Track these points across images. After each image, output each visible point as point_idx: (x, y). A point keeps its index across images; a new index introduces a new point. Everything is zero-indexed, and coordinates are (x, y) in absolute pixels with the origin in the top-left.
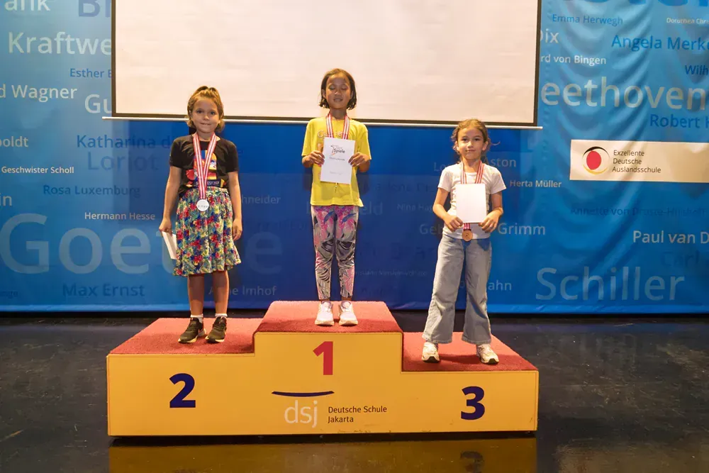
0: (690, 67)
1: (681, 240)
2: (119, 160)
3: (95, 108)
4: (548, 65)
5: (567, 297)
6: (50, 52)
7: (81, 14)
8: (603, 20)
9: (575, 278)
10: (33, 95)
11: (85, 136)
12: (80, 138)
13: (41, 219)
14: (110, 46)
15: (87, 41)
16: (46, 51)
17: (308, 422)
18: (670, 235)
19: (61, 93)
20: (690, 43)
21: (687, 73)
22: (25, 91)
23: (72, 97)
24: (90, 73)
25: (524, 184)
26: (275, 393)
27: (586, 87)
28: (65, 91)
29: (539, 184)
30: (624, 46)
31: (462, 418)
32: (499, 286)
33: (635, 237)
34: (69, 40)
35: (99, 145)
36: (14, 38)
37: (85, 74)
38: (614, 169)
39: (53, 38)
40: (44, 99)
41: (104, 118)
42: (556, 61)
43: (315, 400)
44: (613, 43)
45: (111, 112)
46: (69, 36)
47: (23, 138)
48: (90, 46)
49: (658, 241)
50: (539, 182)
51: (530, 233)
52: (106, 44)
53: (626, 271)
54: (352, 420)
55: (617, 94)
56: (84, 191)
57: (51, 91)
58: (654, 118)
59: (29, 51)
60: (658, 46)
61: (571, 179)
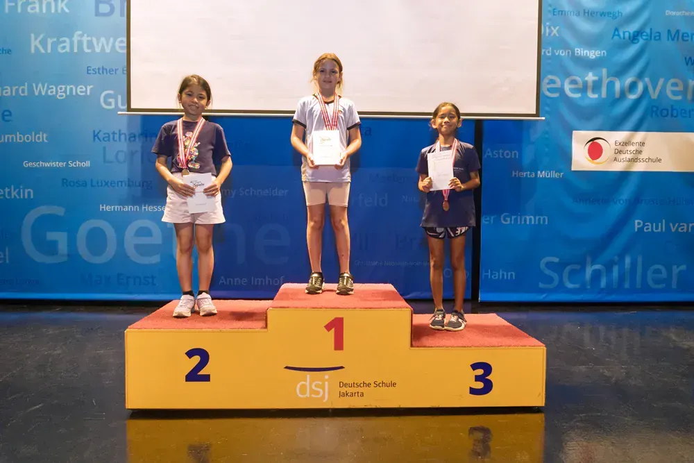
0: (690, 58)
1: (682, 229)
2: (132, 154)
3: (110, 104)
4: (549, 58)
5: (570, 286)
6: (68, 51)
7: (97, 14)
8: (603, 13)
9: (577, 267)
10: (52, 92)
11: (100, 131)
12: (96, 133)
13: (60, 211)
14: (125, 45)
15: (103, 40)
16: (64, 51)
17: (319, 396)
18: (671, 225)
19: (79, 90)
20: (690, 35)
21: (687, 64)
22: (45, 89)
23: (88, 93)
24: (105, 71)
25: (526, 174)
26: (287, 368)
27: (586, 79)
28: (81, 88)
29: (541, 174)
30: (624, 38)
31: (470, 393)
32: (503, 275)
33: (637, 227)
34: (85, 39)
35: (114, 138)
36: (36, 39)
37: (101, 72)
38: (615, 159)
39: (71, 37)
40: (61, 95)
41: (119, 113)
42: (557, 54)
43: (327, 375)
44: (613, 36)
45: (125, 107)
46: (85, 35)
47: (43, 134)
48: (105, 43)
49: (659, 230)
50: (541, 172)
51: (533, 223)
52: (122, 42)
53: (628, 260)
54: (362, 395)
55: (618, 86)
56: (100, 184)
57: (68, 87)
58: (655, 109)
59: (49, 51)
60: (657, 38)
61: (573, 169)
